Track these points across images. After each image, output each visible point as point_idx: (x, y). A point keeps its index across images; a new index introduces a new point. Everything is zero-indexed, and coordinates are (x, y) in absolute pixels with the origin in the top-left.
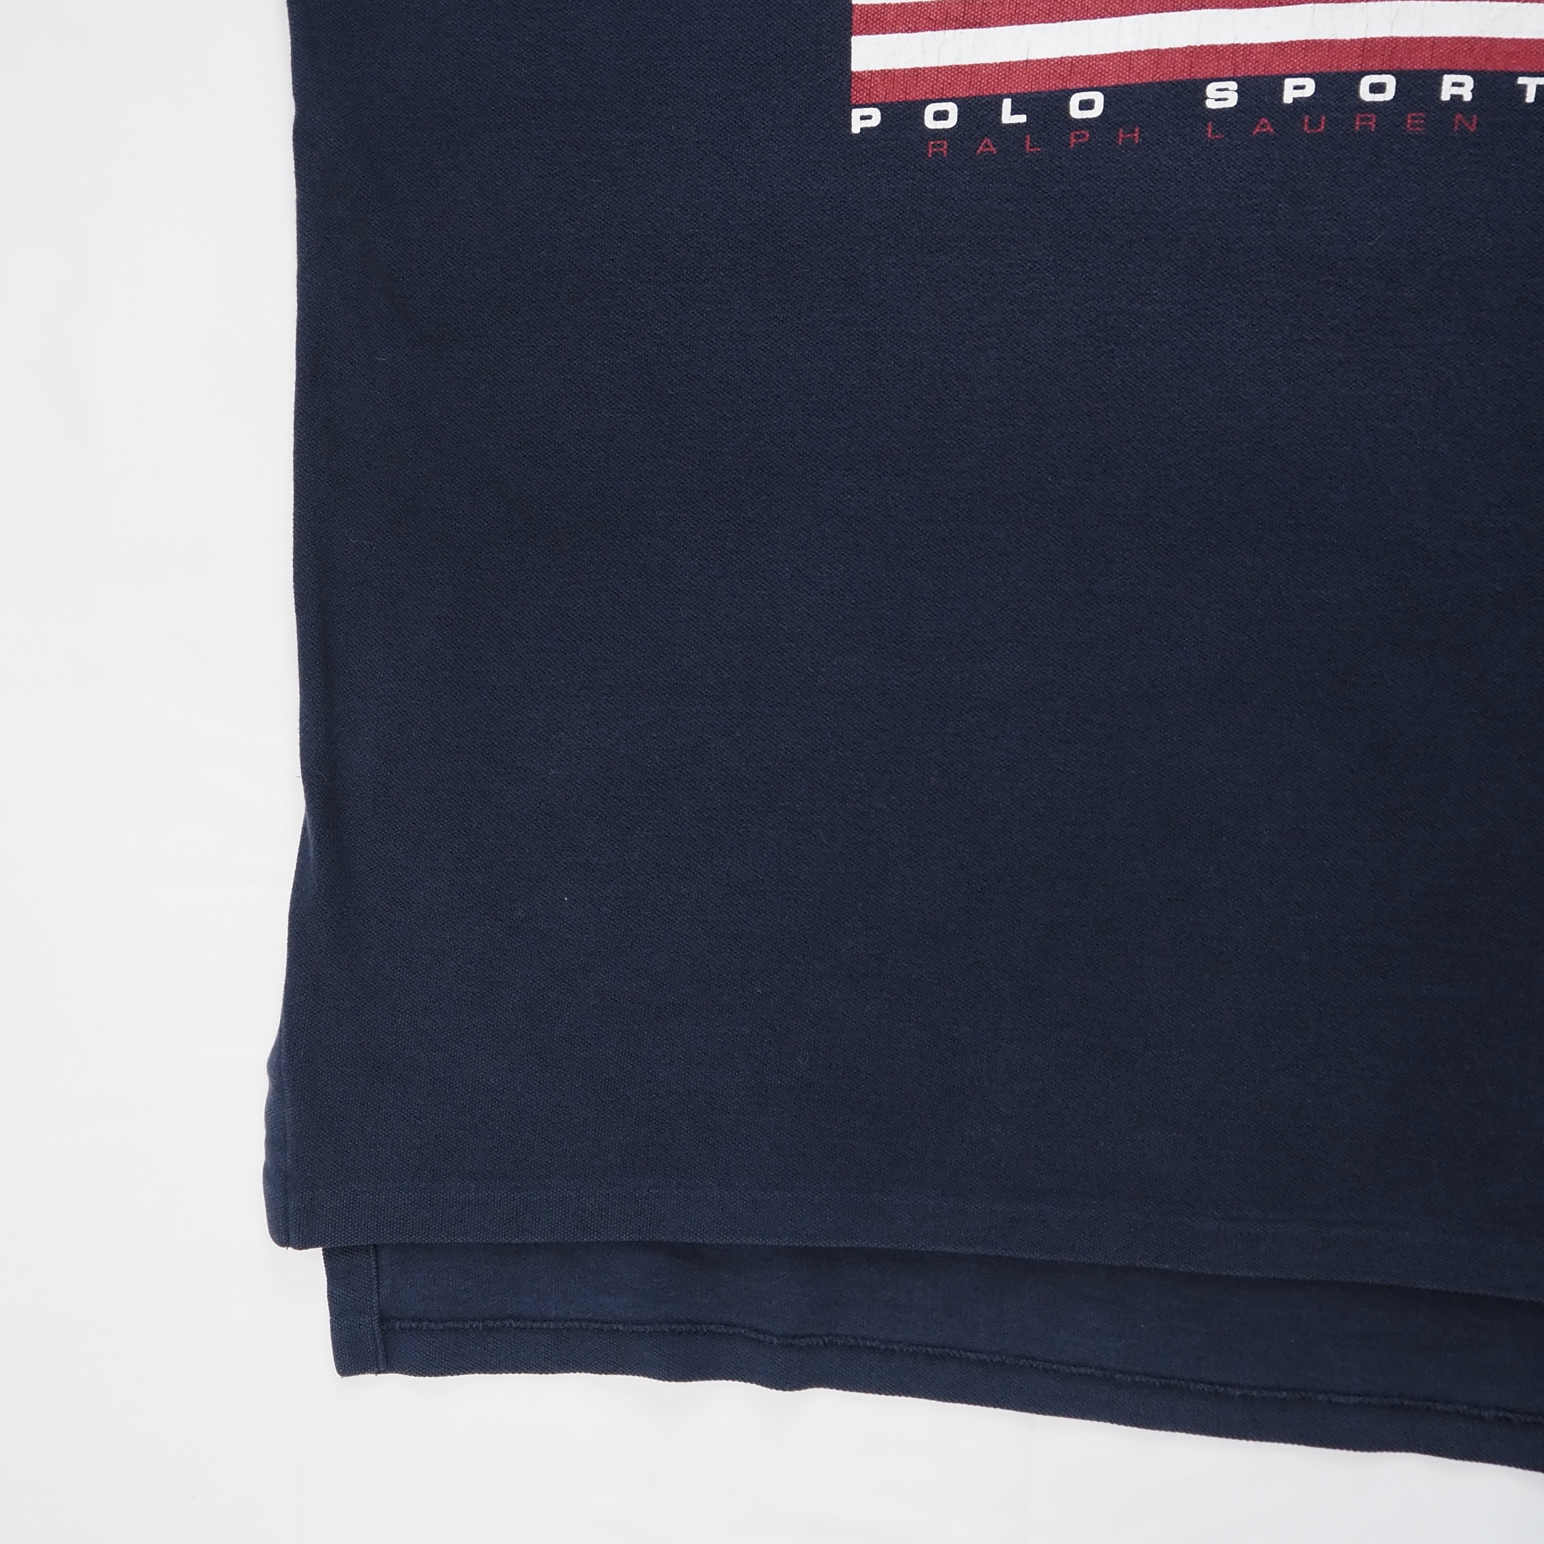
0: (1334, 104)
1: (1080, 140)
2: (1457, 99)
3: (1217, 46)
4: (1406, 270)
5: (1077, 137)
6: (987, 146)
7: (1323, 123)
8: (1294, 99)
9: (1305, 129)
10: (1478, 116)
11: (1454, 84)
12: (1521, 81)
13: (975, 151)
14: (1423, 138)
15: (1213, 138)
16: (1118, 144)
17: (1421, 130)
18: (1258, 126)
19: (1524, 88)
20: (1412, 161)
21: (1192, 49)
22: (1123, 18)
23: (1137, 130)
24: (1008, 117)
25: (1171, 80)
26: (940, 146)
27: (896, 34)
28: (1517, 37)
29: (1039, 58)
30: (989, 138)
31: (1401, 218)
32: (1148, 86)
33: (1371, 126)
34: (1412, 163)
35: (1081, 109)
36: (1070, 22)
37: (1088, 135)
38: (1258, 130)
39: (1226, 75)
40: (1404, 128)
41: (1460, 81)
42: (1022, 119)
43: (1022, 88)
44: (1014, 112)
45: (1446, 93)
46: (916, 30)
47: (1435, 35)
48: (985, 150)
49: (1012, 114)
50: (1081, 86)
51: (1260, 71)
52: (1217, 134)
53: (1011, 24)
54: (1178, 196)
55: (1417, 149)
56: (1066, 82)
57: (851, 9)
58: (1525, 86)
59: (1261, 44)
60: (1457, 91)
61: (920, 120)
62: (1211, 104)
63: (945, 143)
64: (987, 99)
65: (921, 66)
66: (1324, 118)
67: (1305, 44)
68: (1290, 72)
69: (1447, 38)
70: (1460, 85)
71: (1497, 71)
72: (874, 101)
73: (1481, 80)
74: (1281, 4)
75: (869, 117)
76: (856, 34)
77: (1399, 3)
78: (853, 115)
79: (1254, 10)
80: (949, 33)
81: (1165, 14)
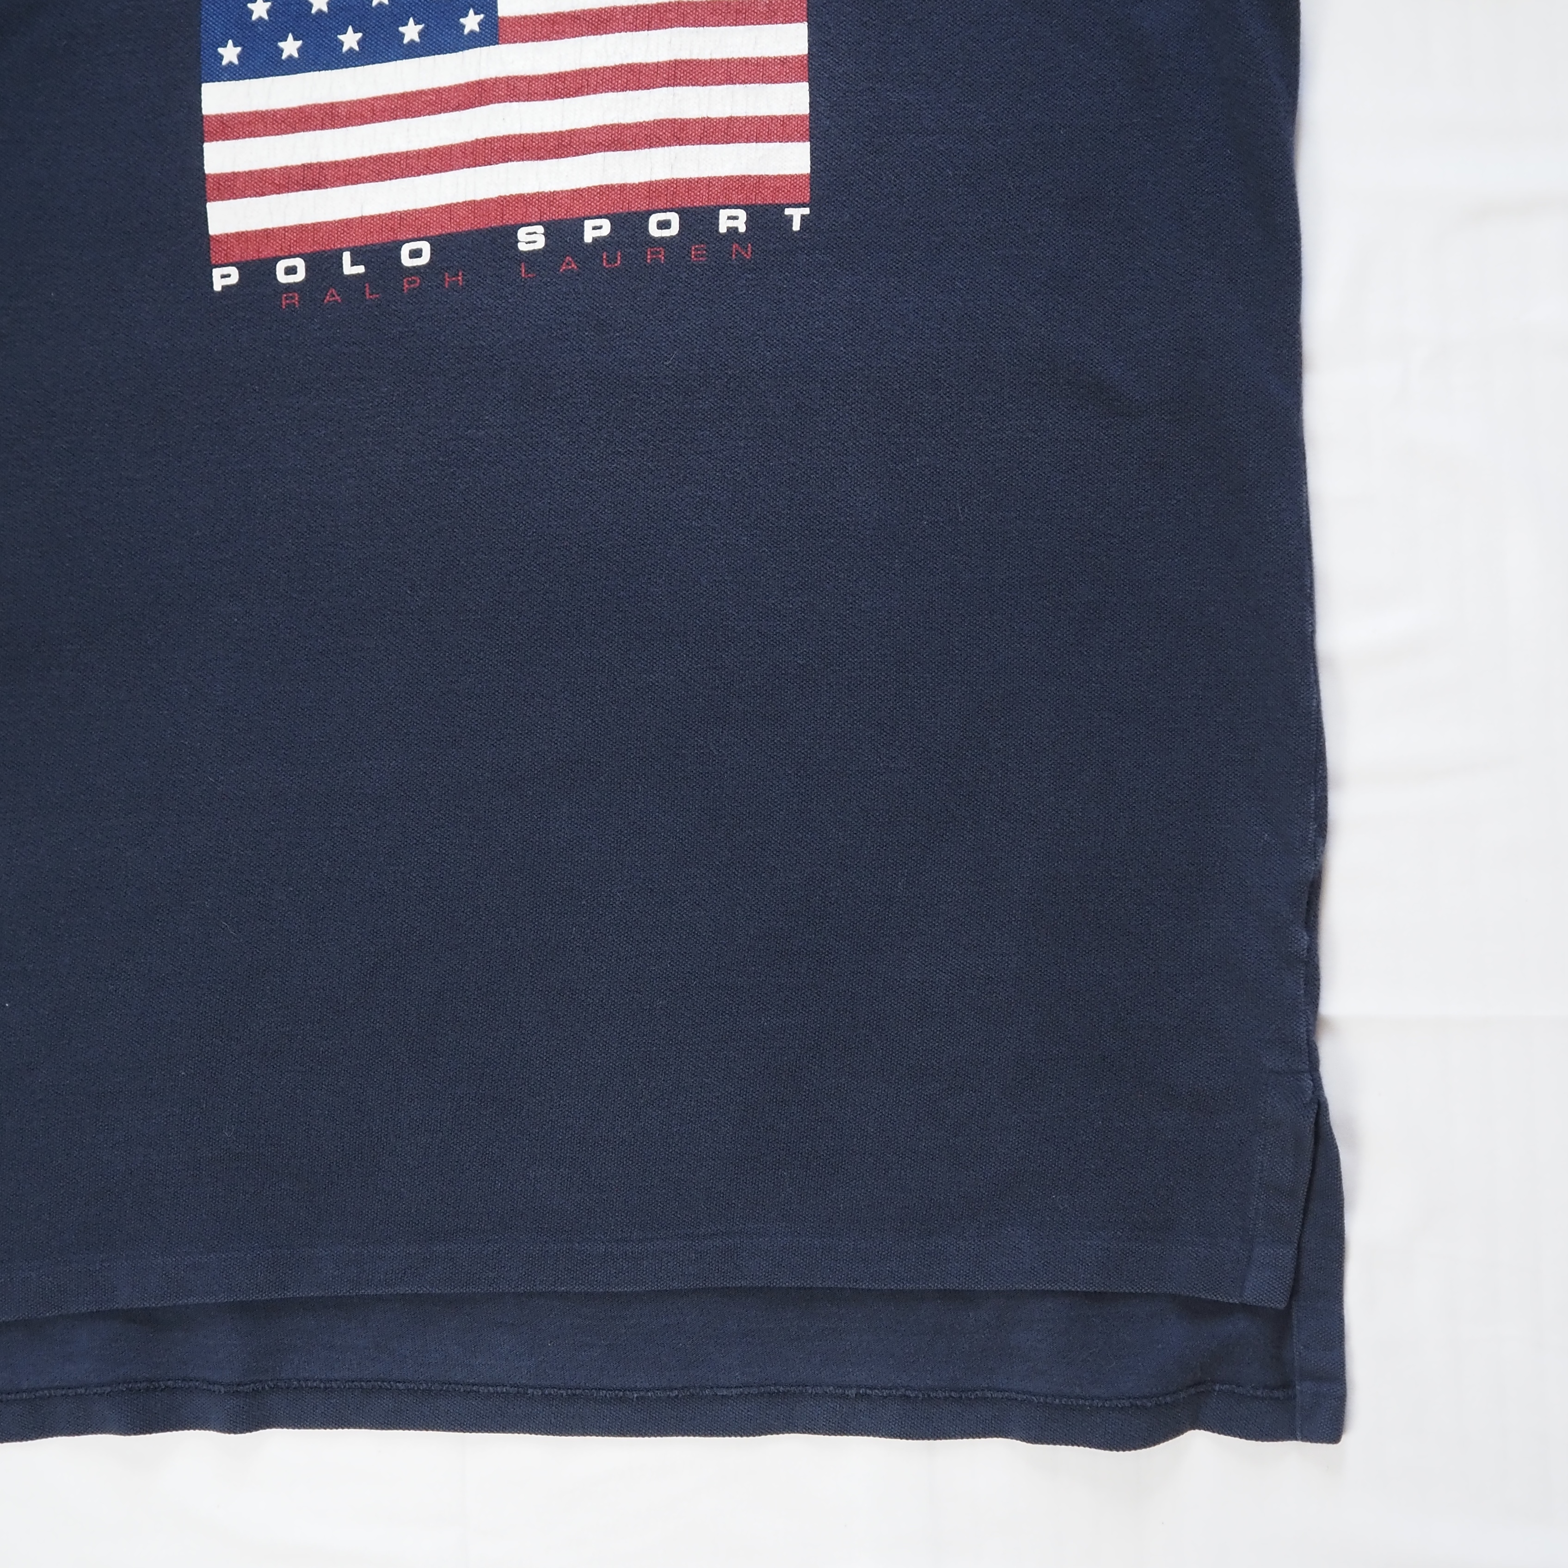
0: (627, 241)
1: (412, 286)
2: (733, 231)
3: (524, 195)
4: (699, 385)
5: (410, 283)
6: (332, 297)
7: (619, 258)
8: (593, 238)
9: (604, 265)
10: (752, 245)
11: (730, 218)
12: (788, 211)
13: (323, 301)
14: (706, 267)
15: (526, 277)
16: (445, 287)
17: (704, 259)
18: (564, 264)
19: (790, 219)
20: (697, 287)
21: (502, 199)
23: (460, 274)
24: (349, 269)
25: (487, 227)
26: (292, 298)
27: (245, 199)
28: (782, 173)
29: (373, 214)
30: (334, 288)
31: (691, 339)
32: (469, 233)
33: (660, 258)
34: (698, 290)
35: (411, 257)
36: (398, 180)
37: (419, 281)
38: (564, 268)
39: (533, 221)
40: (689, 259)
41: (734, 215)
42: (360, 269)
43: (359, 242)
44: (353, 263)
45: (723, 226)
46: (263, 194)
47: (710, 175)
48: (331, 299)
49: (352, 265)
50: (410, 237)
51: (563, 216)
52: (530, 273)
53: (346, 184)
54: (499, 330)
55: (701, 277)
56: (397, 234)
57: (205, 179)
58: (792, 216)
59: (562, 191)
60: (732, 224)
61: (272, 276)
62: (522, 247)
63: (296, 295)
64: (329, 253)
65: (270, 227)
66: (620, 254)
67: (600, 189)
68: (588, 215)
69: (720, 177)
70: (735, 218)
71: (766, 205)
72: (231, 261)
73: (752, 213)
74: (577, 154)
75: (229, 276)
76: (211, 200)
77: (678, 147)
78: (213, 274)
79: (554, 161)
80: (292, 195)
81: (478, 168)
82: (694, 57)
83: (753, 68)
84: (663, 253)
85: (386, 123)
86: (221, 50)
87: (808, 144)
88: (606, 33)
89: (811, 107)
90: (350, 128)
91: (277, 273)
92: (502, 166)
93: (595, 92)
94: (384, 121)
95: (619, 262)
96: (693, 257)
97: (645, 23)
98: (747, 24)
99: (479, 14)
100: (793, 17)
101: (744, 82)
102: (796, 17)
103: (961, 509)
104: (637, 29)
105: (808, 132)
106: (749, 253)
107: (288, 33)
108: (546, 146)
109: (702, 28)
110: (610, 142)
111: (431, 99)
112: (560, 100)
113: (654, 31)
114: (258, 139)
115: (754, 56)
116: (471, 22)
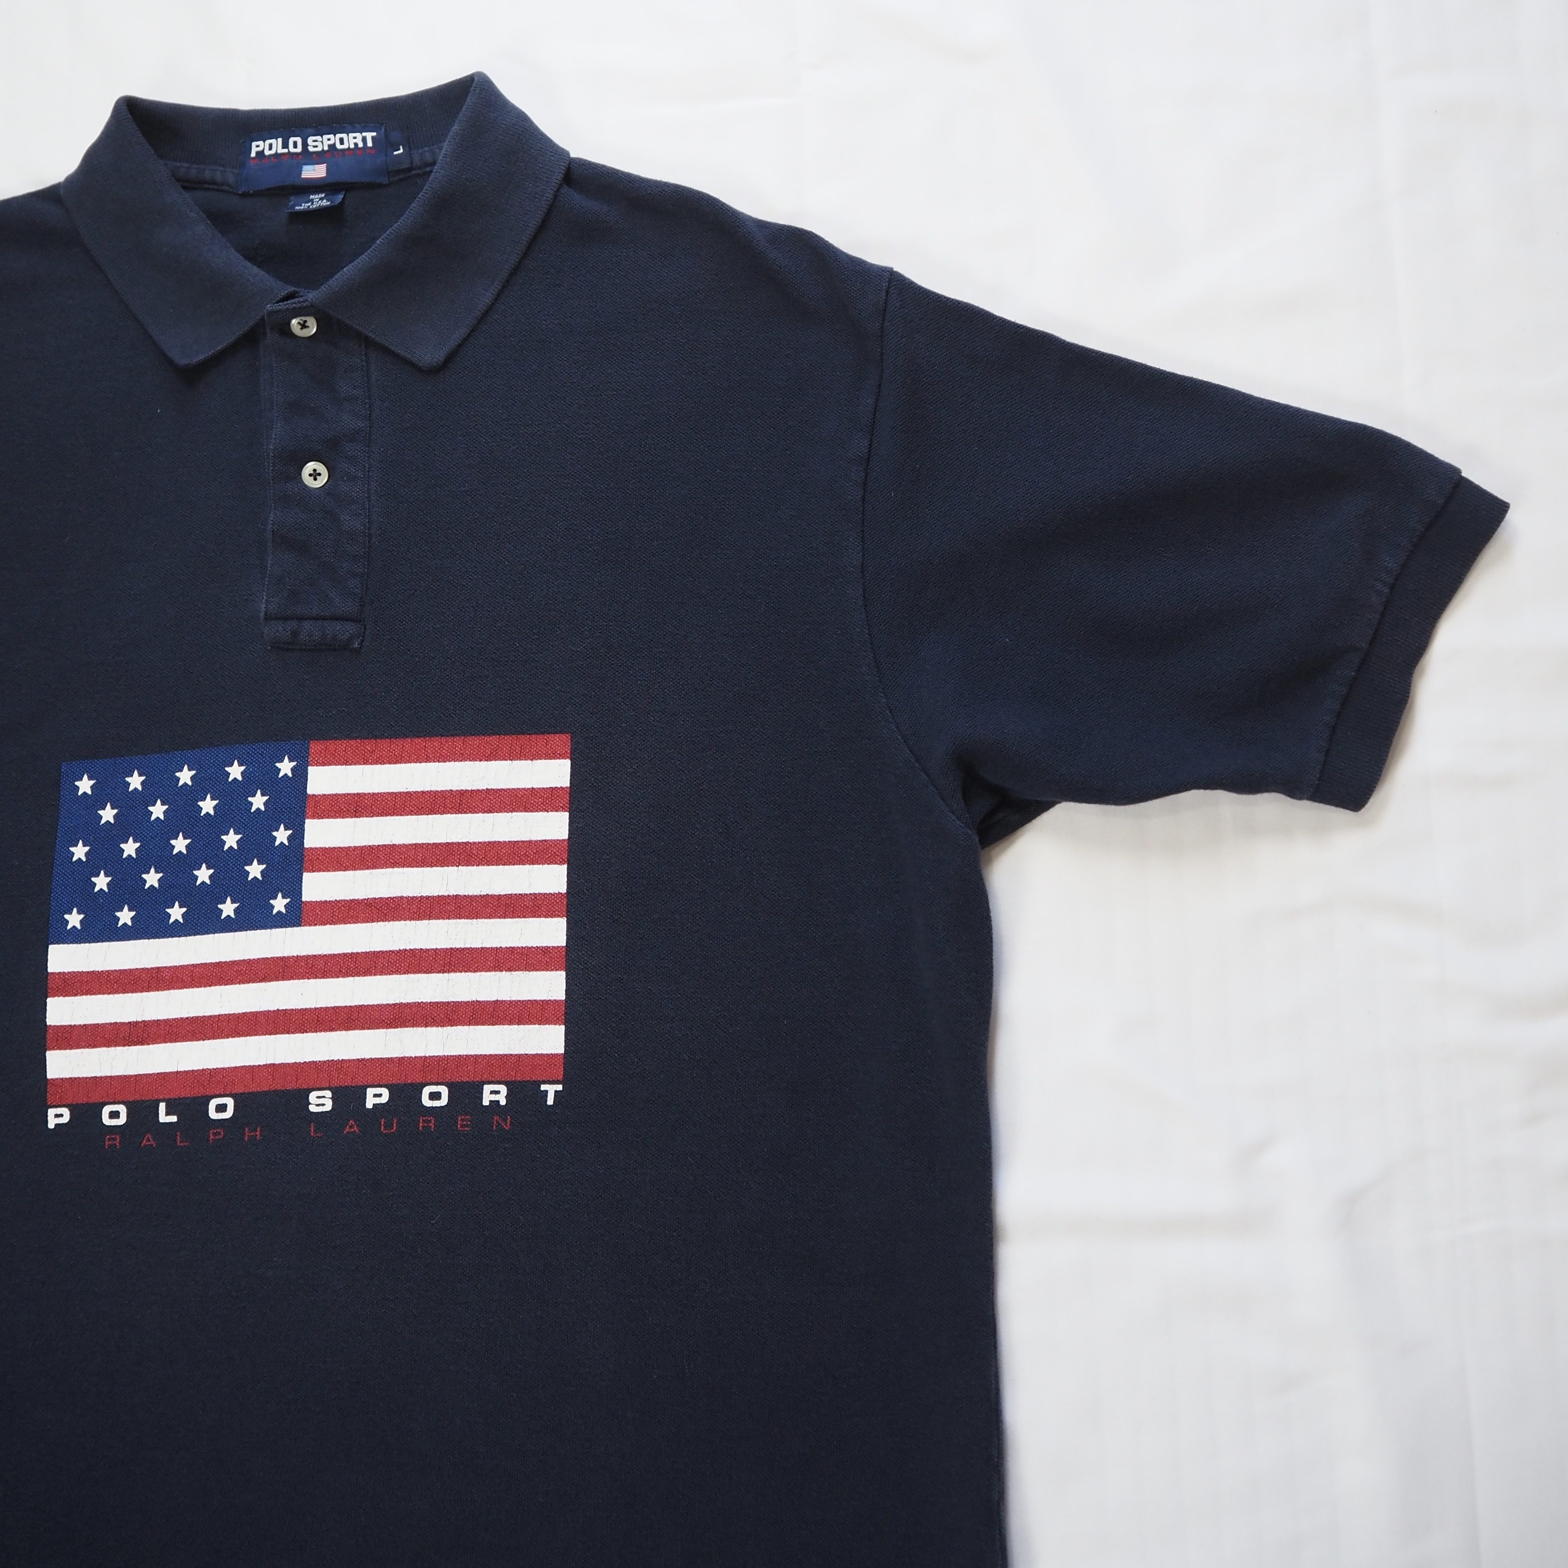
0: (403, 1109)
1: (217, 1137)
2: (495, 1104)
3: (316, 1062)
4: (460, 1243)
5: (215, 1134)
6: (148, 1141)
7: (395, 1125)
8: (374, 1105)
9: (382, 1129)
10: (511, 1117)
11: (492, 1092)
12: (543, 1087)
13: (141, 1144)
14: (470, 1136)
15: (315, 1136)
16: (245, 1140)
17: (468, 1129)
18: (348, 1127)
19: (545, 1095)
20: (462, 1154)
21: (297, 1066)
22: (248, 1037)
23: (258, 1130)
24: (163, 1118)
25: (283, 1089)
26: (115, 1139)
27: (79, 1050)
28: (539, 1052)
29: (186, 1069)
30: (150, 1133)
32: (266, 1093)
33: (431, 1127)
34: (462, 1157)
35: (217, 1111)
36: (210, 1040)
37: (222, 1133)
38: (348, 1130)
39: (322, 1086)
40: (455, 1128)
41: (496, 1090)
42: (174, 1119)
43: (172, 1096)
44: (168, 1113)
45: (487, 1099)
46: (95, 1046)
47: (476, 1054)
48: (147, 1143)
49: (166, 1115)
50: (218, 1093)
51: (348, 1083)
52: (318, 1132)
53: (166, 1042)
54: (289, 1183)
55: (465, 1145)
56: (206, 1090)
57: (46, 1029)
58: (547, 1091)
59: (349, 1060)
60: (494, 1097)
61: (99, 1119)
62: (313, 1108)
63: (118, 1137)
64: (148, 1103)
65: (99, 1075)
66: (395, 1121)
67: (381, 1061)
68: (371, 1083)
69: (486, 1055)
70: (497, 1092)
71: (524, 1081)
72: (64, 1103)
73: (512, 1088)
74: (363, 1028)
75: (61, 1115)
76: (50, 1049)
77: (449, 1028)
78: (49, 1114)
79: (344, 1032)
80: (120, 1049)
81: (278, 1036)
82: (468, 946)
83: (518, 957)
84: (433, 1122)
85: (203, 988)
86: (66, 916)
87: (563, 1027)
88: (393, 920)
89: (566, 994)
90: (172, 991)
91: (103, 1117)
92: (298, 1036)
93: (382, 973)
94: (201, 987)
95: (395, 1128)
96: (459, 1126)
97: (427, 913)
98: (515, 918)
99: (286, 898)
100: (555, 912)
101: (510, 970)
102: (557, 912)
103: (688, 1366)
104: (419, 918)
105: (563, 1017)
106: (508, 1124)
107: (124, 905)
108: (338, 1019)
109: (475, 920)
110: (392, 1021)
111: (242, 970)
112: (351, 978)
113: (434, 921)
114: (93, 996)
115: (520, 946)
116: (279, 904)
